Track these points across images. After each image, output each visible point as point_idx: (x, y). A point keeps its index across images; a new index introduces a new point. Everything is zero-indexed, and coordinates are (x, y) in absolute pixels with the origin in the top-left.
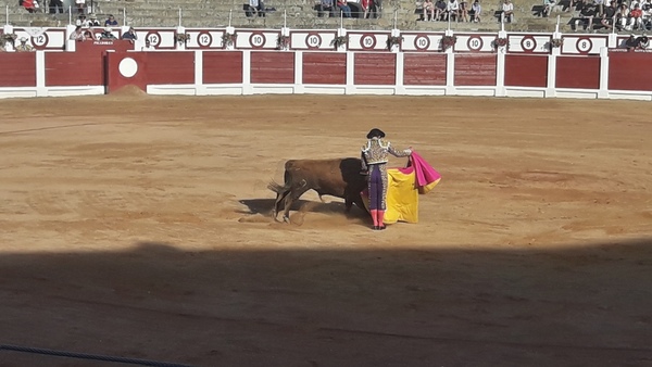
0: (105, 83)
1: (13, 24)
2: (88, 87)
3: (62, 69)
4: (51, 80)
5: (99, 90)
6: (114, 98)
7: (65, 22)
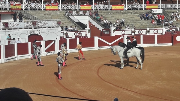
0: (172, 43)
1: (149, 28)
2: (168, 44)
3: (161, 39)
4: (159, 42)
5: (171, 44)
6: (174, 46)
7: (162, 27)
